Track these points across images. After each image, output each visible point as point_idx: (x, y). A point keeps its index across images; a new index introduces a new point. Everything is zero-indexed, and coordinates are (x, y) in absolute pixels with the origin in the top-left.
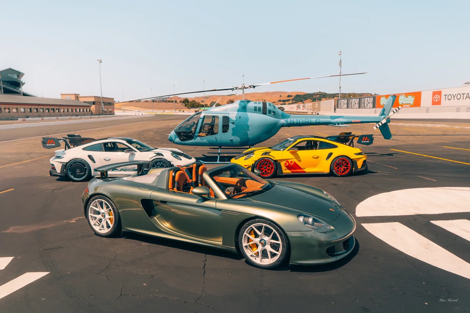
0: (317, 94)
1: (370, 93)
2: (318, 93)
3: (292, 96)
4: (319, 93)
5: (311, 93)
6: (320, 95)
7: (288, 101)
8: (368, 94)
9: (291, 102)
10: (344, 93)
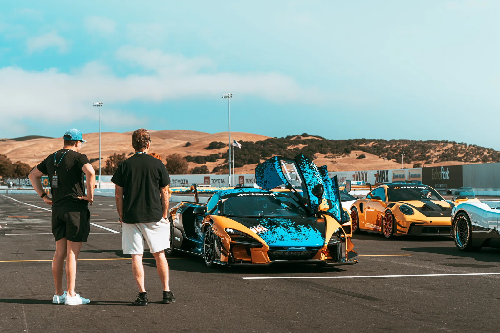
0: (298, 140)
1: (452, 141)
2: (299, 137)
3: (221, 145)
4: (303, 138)
5: (279, 137)
6: (304, 142)
7: (212, 159)
8: (447, 142)
9: (221, 162)
10: (376, 139)
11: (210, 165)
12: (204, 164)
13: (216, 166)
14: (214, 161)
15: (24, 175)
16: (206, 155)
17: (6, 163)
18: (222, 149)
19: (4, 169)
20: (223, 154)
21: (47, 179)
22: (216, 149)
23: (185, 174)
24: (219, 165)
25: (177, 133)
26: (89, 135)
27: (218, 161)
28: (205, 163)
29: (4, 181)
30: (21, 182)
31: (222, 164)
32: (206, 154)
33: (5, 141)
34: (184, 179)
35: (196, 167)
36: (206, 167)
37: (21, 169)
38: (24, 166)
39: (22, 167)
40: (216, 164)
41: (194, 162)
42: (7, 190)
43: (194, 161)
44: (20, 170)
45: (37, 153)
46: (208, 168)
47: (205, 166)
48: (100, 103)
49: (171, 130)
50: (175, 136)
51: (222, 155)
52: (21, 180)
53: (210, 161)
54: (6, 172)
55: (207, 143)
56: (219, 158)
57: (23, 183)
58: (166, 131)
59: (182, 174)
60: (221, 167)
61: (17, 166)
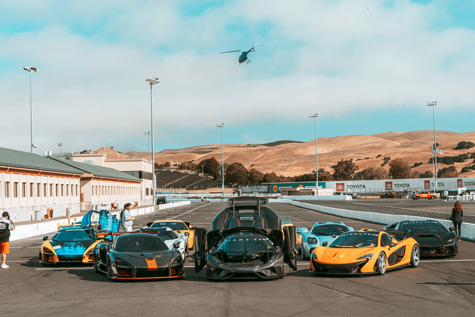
11: (459, 166)
12: (452, 164)
13: (464, 167)
14: (462, 162)
15: (256, 182)
16: (454, 156)
17: (240, 171)
18: (471, 149)
19: (238, 177)
20: (472, 153)
21: (276, 185)
22: (465, 149)
23: (408, 178)
24: (468, 165)
25: (425, 133)
26: (338, 139)
27: (466, 161)
28: (454, 164)
29: (238, 189)
30: (253, 189)
31: (471, 164)
32: (455, 154)
33: (256, 147)
34: (406, 183)
35: (444, 168)
36: (454, 167)
37: (253, 176)
38: (256, 174)
39: (255, 174)
40: (465, 164)
41: (442, 163)
42: (222, 199)
43: (442, 161)
44: (252, 178)
45: (287, 157)
46: (456, 168)
47: (452, 167)
48: (316, 114)
49: (420, 131)
50: (423, 137)
51: (471, 155)
52: (253, 187)
53: (459, 161)
54: (240, 179)
55: (456, 143)
56: (468, 158)
57: (255, 190)
58: (415, 132)
59: (405, 178)
60: (470, 168)
61: (250, 173)
